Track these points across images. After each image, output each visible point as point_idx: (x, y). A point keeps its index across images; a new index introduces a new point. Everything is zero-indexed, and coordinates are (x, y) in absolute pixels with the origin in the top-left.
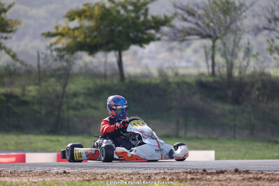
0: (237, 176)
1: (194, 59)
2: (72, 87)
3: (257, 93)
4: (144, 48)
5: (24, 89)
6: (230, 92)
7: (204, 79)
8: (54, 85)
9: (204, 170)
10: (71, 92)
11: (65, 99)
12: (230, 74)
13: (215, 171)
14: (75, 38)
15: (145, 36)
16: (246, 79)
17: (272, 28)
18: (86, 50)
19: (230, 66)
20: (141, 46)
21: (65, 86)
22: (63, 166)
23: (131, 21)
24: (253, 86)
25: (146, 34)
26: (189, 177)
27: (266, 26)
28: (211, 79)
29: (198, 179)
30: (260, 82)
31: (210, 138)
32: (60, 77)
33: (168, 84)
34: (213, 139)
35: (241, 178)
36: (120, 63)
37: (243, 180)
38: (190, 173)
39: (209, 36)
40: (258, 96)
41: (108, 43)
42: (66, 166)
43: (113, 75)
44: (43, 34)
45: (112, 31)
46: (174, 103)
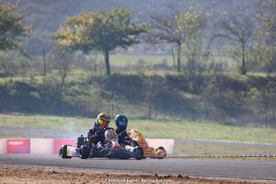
2: (69, 79)
3: (212, 86)
4: (127, 49)
5: (32, 78)
6: (191, 85)
8: (54, 76)
10: (69, 81)
11: (63, 87)
14: (74, 40)
15: (127, 40)
17: (224, 35)
18: (81, 50)
20: (124, 47)
21: (65, 76)
24: (209, 80)
25: (129, 38)
28: (177, 74)
31: (175, 120)
33: (144, 77)
34: (178, 121)
39: (175, 41)
40: (213, 88)
41: (98, 44)
46: (148, 93)
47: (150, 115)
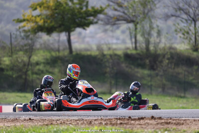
0: (153, 122)
1: (122, 37)
2: (35, 58)
3: (167, 61)
4: (86, 30)
6: (147, 61)
7: (129, 52)
8: (22, 57)
9: (130, 117)
10: (34, 62)
11: (30, 67)
12: (147, 49)
13: (137, 118)
14: (36, 22)
15: (86, 22)
16: (159, 52)
17: (177, 15)
18: (45, 32)
19: (148, 43)
20: (84, 29)
21: (30, 57)
22: (29, 114)
23: (76, 11)
24: (164, 57)
25: (87, 20)
26: (119, 122)
27: (173, 14)
28: (134, 52)
29: (125, 124)
30: (169, 53)
32: (26, 51)
33: (104, 55)
35: (156, 123)
36: (69, 41)
37: (158, 124)
38: (120, 119)
39: (132, 21)
40: (168, 64)
41: (60, 26)
42: (31, 115)
43: (64, 50)
44: (14, 20)
45: (63, 18)
46: (108, 70)
47: (110, 91)
